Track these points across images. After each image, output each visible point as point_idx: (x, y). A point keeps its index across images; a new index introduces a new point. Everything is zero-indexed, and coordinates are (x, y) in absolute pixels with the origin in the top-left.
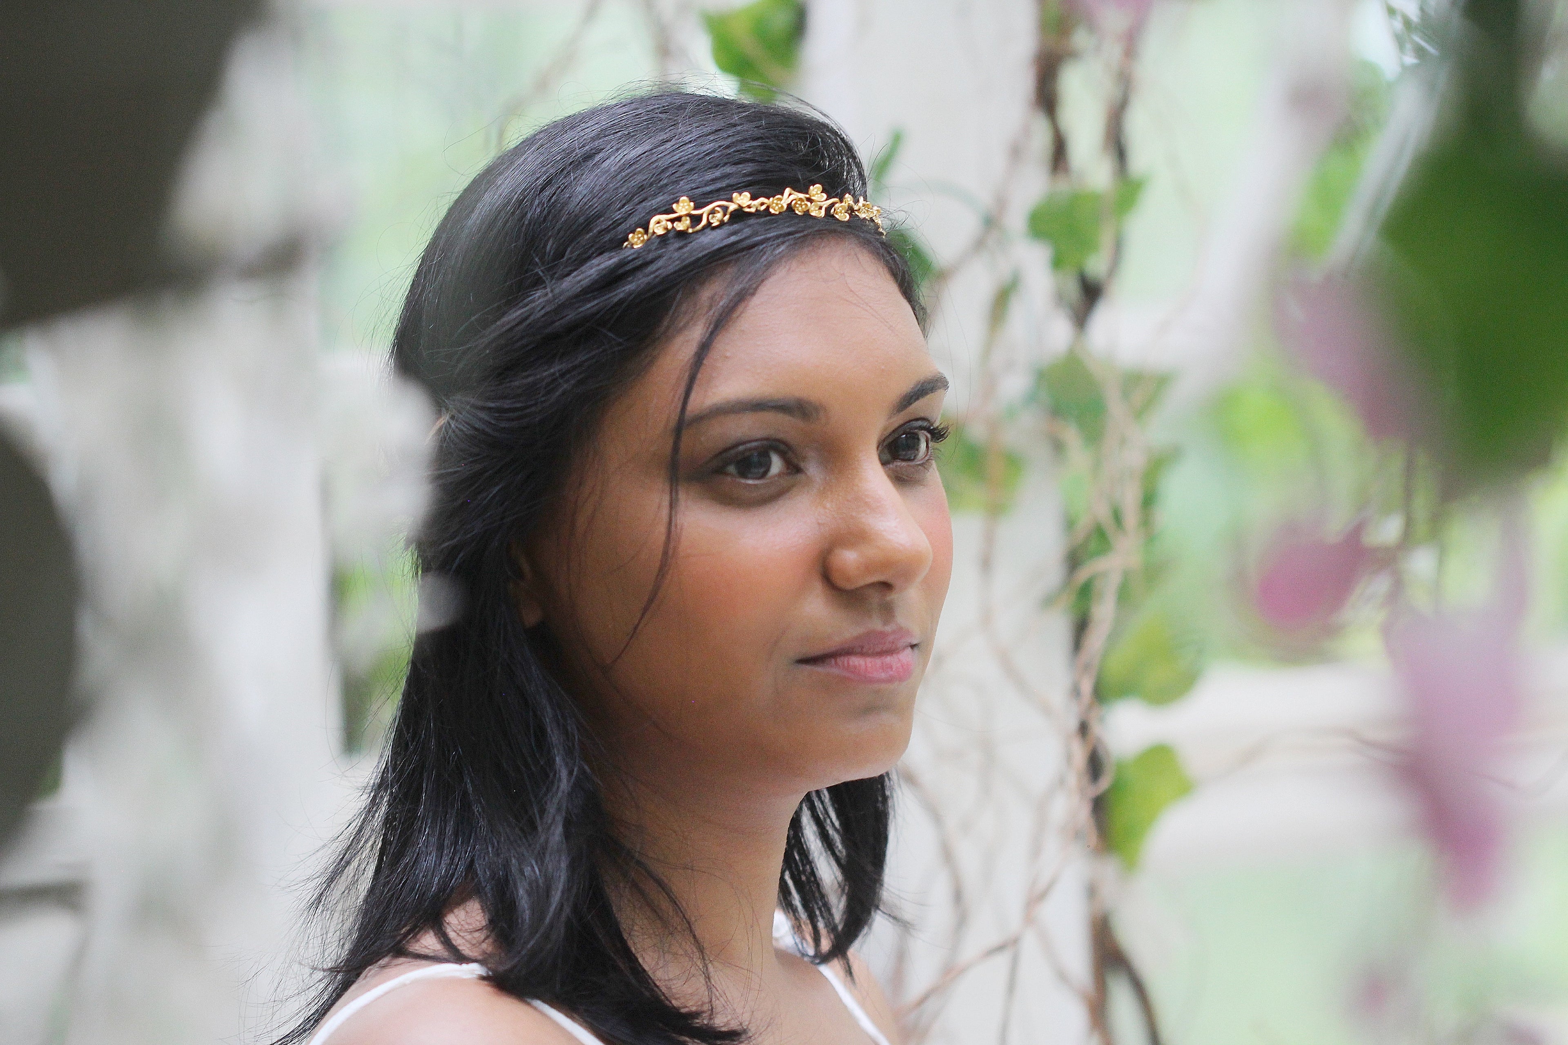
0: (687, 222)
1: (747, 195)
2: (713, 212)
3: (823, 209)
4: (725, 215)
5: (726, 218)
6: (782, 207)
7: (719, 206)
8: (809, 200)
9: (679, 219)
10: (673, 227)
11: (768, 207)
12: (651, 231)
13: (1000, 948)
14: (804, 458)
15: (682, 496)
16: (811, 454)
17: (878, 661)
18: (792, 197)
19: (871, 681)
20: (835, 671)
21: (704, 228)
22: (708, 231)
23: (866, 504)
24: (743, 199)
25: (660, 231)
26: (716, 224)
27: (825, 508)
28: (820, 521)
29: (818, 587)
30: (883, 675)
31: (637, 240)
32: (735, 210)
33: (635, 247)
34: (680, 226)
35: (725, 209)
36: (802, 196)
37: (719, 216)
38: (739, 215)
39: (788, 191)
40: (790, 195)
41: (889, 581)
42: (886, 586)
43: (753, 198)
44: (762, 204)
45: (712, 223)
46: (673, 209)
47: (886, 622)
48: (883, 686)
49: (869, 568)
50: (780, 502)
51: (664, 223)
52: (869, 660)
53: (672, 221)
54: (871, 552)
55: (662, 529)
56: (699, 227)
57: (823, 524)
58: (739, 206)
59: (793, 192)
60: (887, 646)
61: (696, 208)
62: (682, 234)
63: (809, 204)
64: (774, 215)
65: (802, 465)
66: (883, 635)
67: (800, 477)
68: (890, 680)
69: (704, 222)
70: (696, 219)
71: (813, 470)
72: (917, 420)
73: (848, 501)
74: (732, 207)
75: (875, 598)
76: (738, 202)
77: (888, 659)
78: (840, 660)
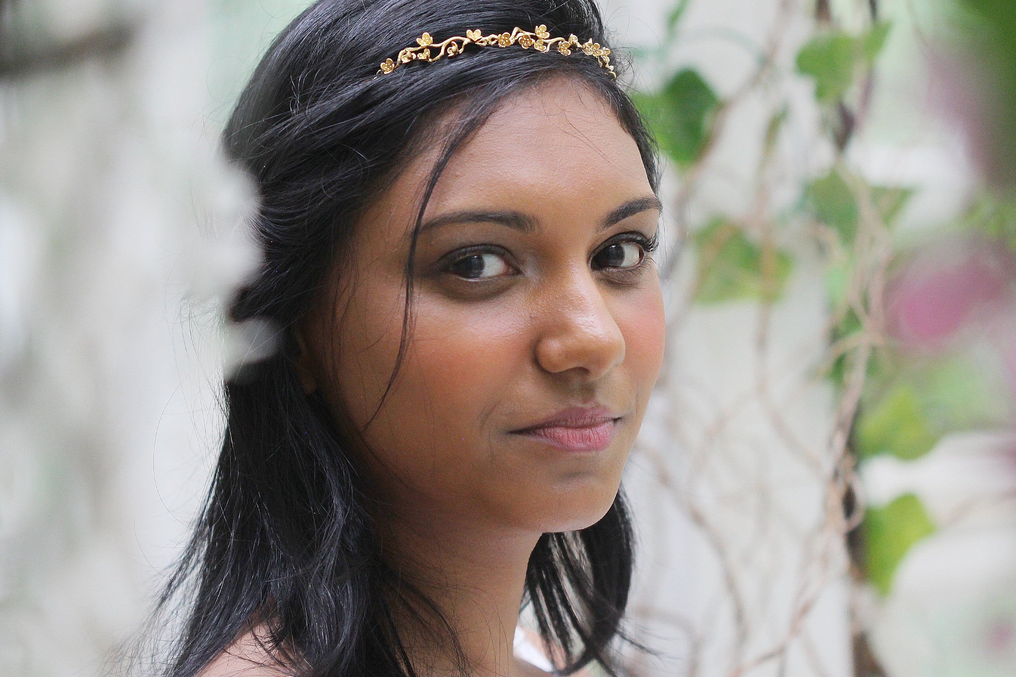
0: (427, 53)
1: (478, 32)
2: (450, 45)
3: (549, 46)
4: (459, 48)
5: (461, 51)
6: (509, 42)
7: (453, 41)
8: (536, 38)
9: (422, 51)
10: (417, 57)
11: (497, 43)
12: (399, 60)
13: (768, 657)
14: (523, 262)
15: (416, 290)
16: (529, 259)
17: (577, 433)
18: (519, 35)
19: (571, 450)
20: (544, 440)
21: (442, 57)
22: (446, 61)
23: (571, 302)
24: (475, 35)
25: (406, 61)
26: (451, 54)
27: (537, 304)
28: (532, 316)
29: (529, 369)
30: (582, 445)
31: (386, 67)
32: (469, 44)
33: (385, 73)
34: (422, 56)
35: (460, 43)
36: (529, 34)
37: (454, 48)
38: (472, 48)
39: (516, 29)
40: (518, 33)
41: (586, 367)
42: (584, 371)
43: (484, 34)
44: (493, 39)
45: (449, 54)
46: (416, 42)
47: (585, 401)
48: (583, 454)
49: (569, 355)
50: (501, 298)
51: (408, 53)
52: (570, 431)
53: (416, 52)
54: (570, 342)
55: (400, 317)
56: (438, 57)
57: (535, 318)
58: (471, 40)
59: (521, 31)
60: (588, 421)
61: (435, 42)
62: (424, 63)
63: (533, 41)
64: (501, 48)
65: (521, 268)
66: (583, 411)
67: (519, 277)
68: (589, 450)
69: (442, 53)
70: (435, 52)
71: (530, 272)
72: (626, 233)
73: (556, 298)
74: (466, 41)
75: (576, 381)
76: (470, 37)
77: (587, 432)
78: (548, 431)
